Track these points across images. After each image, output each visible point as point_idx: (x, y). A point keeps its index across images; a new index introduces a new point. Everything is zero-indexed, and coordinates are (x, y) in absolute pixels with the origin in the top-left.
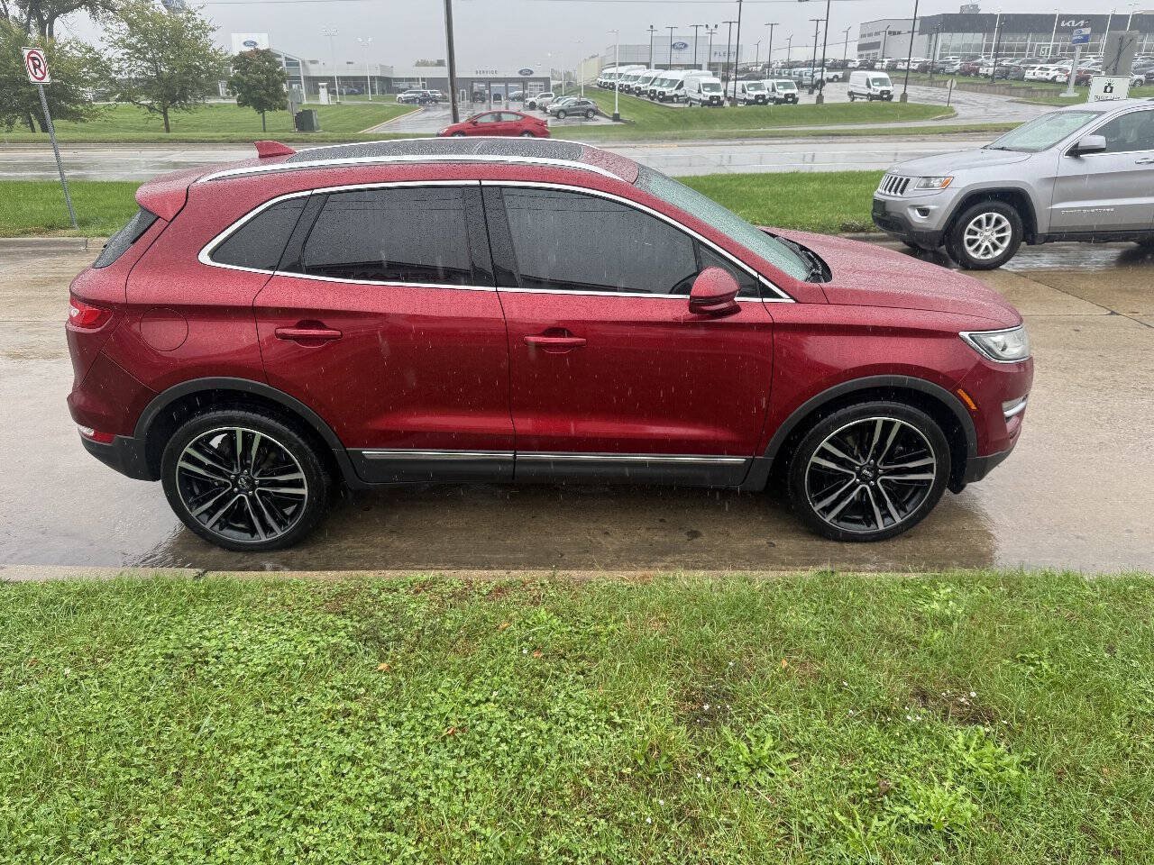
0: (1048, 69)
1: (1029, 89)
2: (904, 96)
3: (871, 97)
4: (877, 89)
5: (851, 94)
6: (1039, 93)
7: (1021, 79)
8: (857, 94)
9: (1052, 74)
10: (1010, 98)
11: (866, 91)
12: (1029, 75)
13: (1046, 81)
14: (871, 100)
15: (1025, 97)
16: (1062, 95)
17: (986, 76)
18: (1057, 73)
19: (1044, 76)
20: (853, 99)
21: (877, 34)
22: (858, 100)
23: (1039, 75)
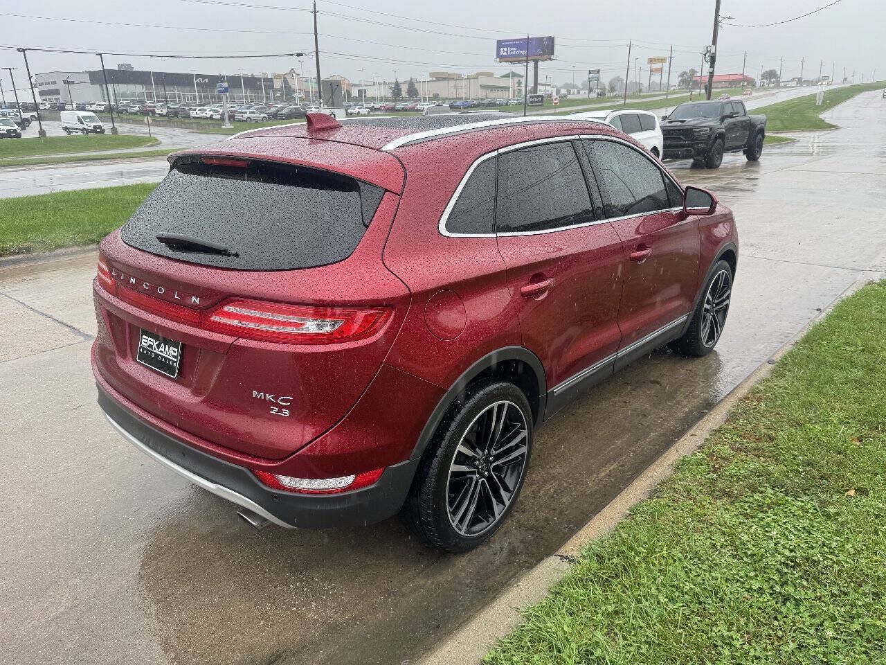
0: (206, 110)
1: (199, 124)
2: (114, 130)
3: (87, 131)
4: (89, 125)
5: (66, 129)
6: (207, 126)
7: (188, 117)
8: (72, 129)
9: (209, 114)
10: (189, 131)
11: (81, 127)
12: (193, 114)
13: (207, 118)
14: (87, 133)
15: (198, 129)
16: (223, 127)
17: (161, 115)
18: (212, 113)
19: (204, 115)
20: (70, 133)
21: (54, 83)
22: (74, 134)
23: (200, 114)
